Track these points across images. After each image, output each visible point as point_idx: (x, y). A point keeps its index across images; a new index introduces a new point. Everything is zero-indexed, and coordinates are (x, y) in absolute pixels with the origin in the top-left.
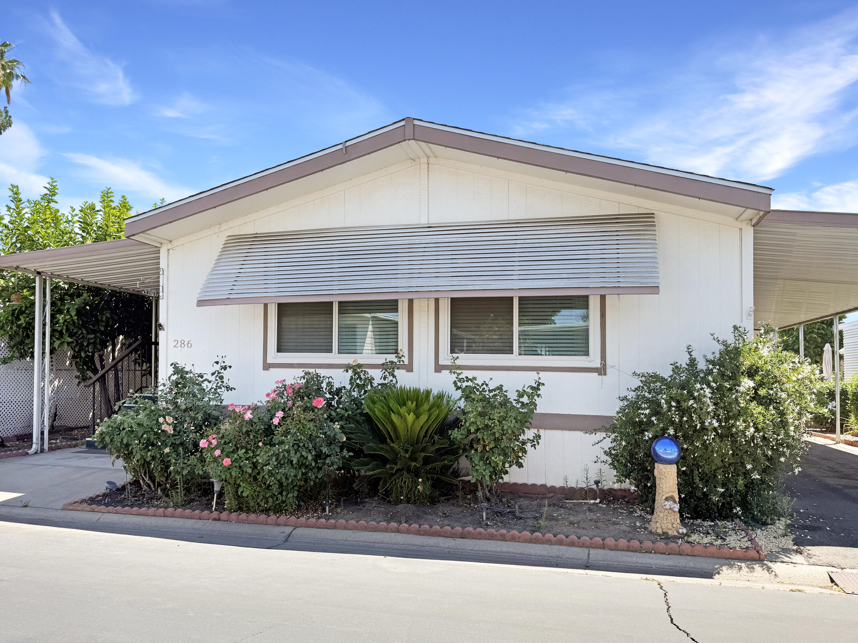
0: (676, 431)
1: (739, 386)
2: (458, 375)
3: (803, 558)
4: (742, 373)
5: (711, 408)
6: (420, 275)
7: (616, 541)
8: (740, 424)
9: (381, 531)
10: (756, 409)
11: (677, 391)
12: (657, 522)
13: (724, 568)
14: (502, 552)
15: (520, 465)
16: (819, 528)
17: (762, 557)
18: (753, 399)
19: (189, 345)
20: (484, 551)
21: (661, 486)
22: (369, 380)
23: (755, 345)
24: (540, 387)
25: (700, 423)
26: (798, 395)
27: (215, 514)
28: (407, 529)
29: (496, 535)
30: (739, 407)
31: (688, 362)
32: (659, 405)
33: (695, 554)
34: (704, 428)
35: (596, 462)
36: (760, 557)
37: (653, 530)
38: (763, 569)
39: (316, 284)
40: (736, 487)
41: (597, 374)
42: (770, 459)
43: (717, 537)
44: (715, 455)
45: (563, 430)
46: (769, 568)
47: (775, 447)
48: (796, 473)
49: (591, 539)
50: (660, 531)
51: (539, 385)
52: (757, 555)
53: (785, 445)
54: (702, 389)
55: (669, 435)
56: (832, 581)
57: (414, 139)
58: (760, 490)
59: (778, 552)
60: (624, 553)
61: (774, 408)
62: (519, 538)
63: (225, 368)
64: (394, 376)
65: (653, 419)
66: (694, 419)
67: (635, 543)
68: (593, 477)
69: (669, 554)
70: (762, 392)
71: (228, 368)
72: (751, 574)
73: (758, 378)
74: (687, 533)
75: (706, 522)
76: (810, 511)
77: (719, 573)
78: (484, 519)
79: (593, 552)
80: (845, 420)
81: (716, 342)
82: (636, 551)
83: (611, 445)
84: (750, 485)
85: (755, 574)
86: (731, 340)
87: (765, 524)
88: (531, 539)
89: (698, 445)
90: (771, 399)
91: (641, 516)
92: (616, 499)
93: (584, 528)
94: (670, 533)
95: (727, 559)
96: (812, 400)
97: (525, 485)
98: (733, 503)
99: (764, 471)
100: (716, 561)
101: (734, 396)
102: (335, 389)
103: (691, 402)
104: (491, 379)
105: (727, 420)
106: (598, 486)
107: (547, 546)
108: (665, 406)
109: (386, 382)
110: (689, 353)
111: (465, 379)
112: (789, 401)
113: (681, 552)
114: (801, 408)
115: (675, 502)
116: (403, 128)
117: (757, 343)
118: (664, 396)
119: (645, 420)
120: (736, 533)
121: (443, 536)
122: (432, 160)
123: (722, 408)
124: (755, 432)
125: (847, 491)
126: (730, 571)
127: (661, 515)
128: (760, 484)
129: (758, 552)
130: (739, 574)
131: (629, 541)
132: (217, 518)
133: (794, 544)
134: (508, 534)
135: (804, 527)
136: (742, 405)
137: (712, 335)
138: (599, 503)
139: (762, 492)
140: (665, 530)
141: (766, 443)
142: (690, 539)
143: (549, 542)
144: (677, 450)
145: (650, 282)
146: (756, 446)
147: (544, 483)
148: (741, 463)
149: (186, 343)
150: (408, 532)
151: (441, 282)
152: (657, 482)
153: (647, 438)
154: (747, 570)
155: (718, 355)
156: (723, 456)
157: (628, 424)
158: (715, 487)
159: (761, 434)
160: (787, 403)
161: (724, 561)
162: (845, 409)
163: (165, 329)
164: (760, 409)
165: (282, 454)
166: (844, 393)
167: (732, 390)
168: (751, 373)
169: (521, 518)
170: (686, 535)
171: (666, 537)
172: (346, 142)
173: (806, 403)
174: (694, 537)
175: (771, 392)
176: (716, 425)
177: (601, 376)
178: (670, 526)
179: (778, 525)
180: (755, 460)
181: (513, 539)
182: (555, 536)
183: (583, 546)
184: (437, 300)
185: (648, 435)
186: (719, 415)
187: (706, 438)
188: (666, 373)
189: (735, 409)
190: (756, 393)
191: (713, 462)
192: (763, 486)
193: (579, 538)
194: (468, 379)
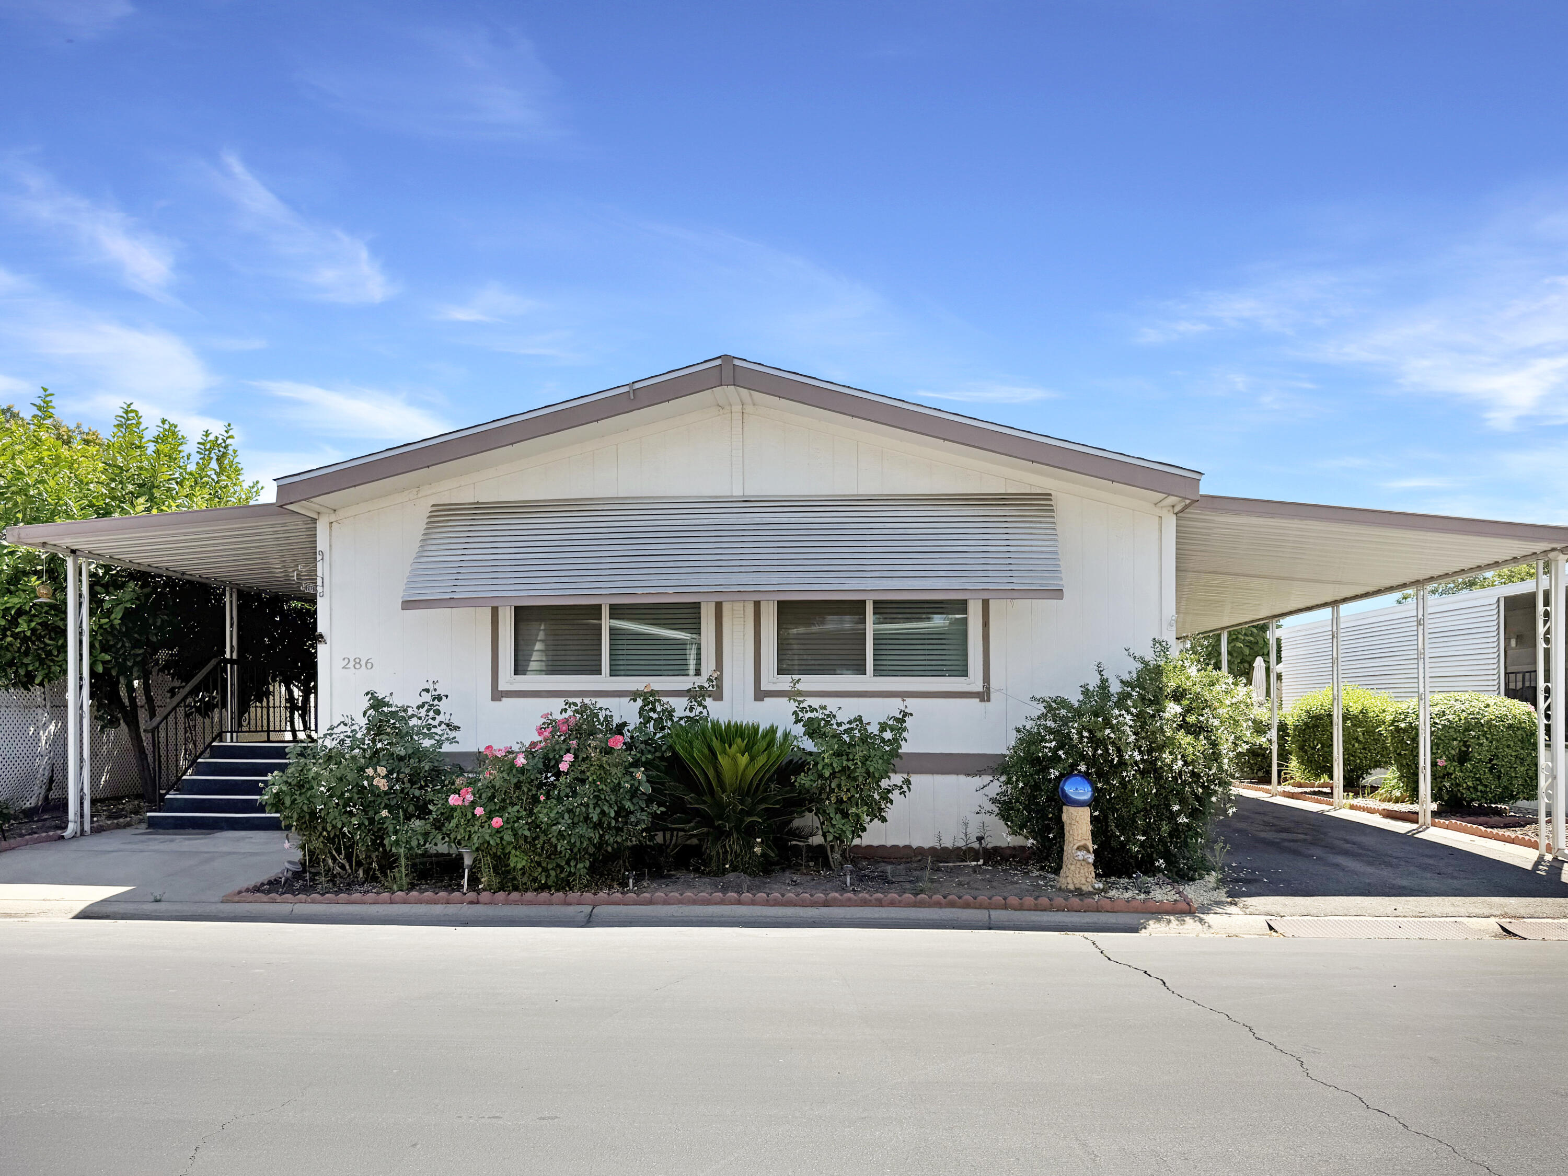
0: (1088, 768)
1: (1164, 712)
2: (799, 704)
3: (1238, 909)
4: (1166, 696)
5: (1132, 738)
6: (742, 569)
7: (1021, 899)
8: (1167, 757)
9: (716, 904)
10: (1184, 739)
11: (1090, 719)
12: (1067, 877)
13: (1151, 922)
14: (883, 919)
15: (884, 820)
16: (1256, 881)
17: (1193, 910)
18: (1180, 727)
19: (369, 666)
20: (859, 918)
21: (1071, 832)
22: (668, 712)
23: (1181, 662)
24: (906, 719)
25: (1117, 756)
26: (1232, 722)
27: (472, 895)
28: (752, 900)
29: (870, 901)
30: (1164, 736)
31: (1099, 683)
32: (1068, 736)
33: (1115, 910)
34: (1122, 763)
35: (978, 813)
36: (1190, 910)
37: (1063, 887)
38: (1195, 921)
39: (589, 579)
40: (1159, 834)
41: (978, 700)
42: (1198, 798)
43: (1140, 891)
44: (1136, 795)
45: (933, 774)
46: (1201, 920)
47: (1206, 784)
48: (1230, 815)
49: (990, 899)
50: (1071, 887)
51: (904, 716)
52: (1188, 907)
53: (1217, 782)
54: (1120, 715)
55: (1080, 771)
56: (1271, 928)
57: (734, 385)
58: (1186, 837)
59: (1211, 905)
60: (1032, 912)
61: (1205, 738)
62: (900, 902)
63: (439, 698)
64: (705, 707)
65: (1060, 753)
66: (1111, 751)
67: (1044, 901)
68: (974, 833)
69: (1085, 912)
70: (1191, 719)
71: (444, 698)
72: (1182, 927)
73: (1185, 702)
74: (1103, 888)
75: (1122, 880)
76: (1244, 864)
77: (1145, 928)
78: (848, 884)
79: (993, 913)
80: (1283, 765)
81: (1132, 659)
82: (1045, 910)
83: (999, 790)
84: (1176, 831)
85: (1185, 926)
86: (1149, 656)
87: (1193, 879)
88: (915, 902)
89: (1115, 783)
90: (1201, 727)
91: (1041, 875)
92: (1005, 859)
93: (976, 889)
94: (1084, 888)
95: (1153, 913)
96: (1248, 727)
97: (883, 847)
98: (1155, 855)
99: (1194, 814)
100: (1141, 915)
101: (1158, 724)
102: (615, 725)
103: (1107, 731)
104: (840, 708)
105: (1150, 752)
106: (980, 844)
107: (937, 910)
108: (1076, 736)
109: (692, 715)
110: (1100, 672)
111: (808, 709)
112: (1222, 729)
113: (1100, 909)
114: (1235, 737)
115: (1088, 851)
116: (719, 368)
117: (1182, 660)
118: (1076, 725)
119: (1050, 754)
120: (1160, 887)
121: (800, 906)
122: (749, 409)
123: (1143, 738)
124: (1183, 766)
125: (1286, 844)
126: (1157, 925)
127: (1073, 868)
128: (1187, 831)
129: (1188, 904)
130: (1168, 928)
131: (1036, 899)
132: (476, 901)
133: (1228, 897)
134: (885, 898)
135: (1237, 880)
136: (1169, 734)
137: (1127, 650)
138: (983, 865)
139: (1189, 840)
140: (1077, 886)
141: (1195, 779)
142: (1107, 895)
143: (938, 905)
144: (1090, 789)
145: (1051, 584)
146: (1184, 783)
147: (907, 843)
148: (1165, 804)
149: (363, 663)
150: (753, 903)
151: (763, 578)
152: (1067, 828)
153: (1053, 776)
154: (1177, 922)
155: (1134, 675)
156: (1144, 796)
157: (1025, 761)
158: (1134, 835)
159: (1190, 768)
160: (1220, 731)
161: (1149, 916)
162: (1284, 750)
163: (328, 641)
164: (1190, 739)
165: (578, 810)
166: (1282, 727)
167: (1155, 717)
168: (1178, 696)
169: (893, 882)
170: (1102, 890)
171: (1079, 893)
172: (633, 383)
173: (1241, 731)
174: (1113, 893)
175: (1201, 718)
176: (1138, 758)
177: (983, 703)
178: (1084, 881)
179: (1207, 879)
180: (1183, 801)
181: (892, 904)
182: (945, 898)
183: (980, 907)
184: (757, 604)
185: (1054, 773)
186: (1141, 747)
187: (1125, 774)
188: (1075, 698)
189: (1160, 738)
190: (1184, 720)
191: (1132, 804)
192: (1190, 833)
193: (975, 898)
194: (813, 710)
